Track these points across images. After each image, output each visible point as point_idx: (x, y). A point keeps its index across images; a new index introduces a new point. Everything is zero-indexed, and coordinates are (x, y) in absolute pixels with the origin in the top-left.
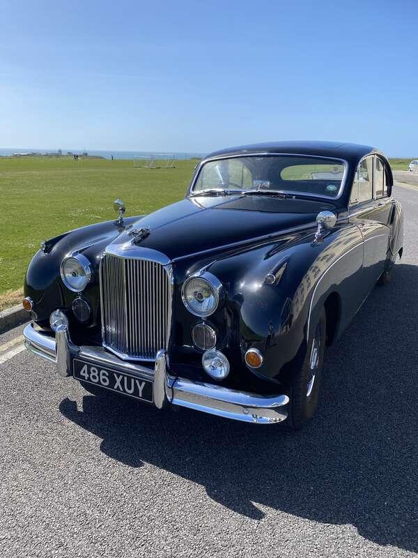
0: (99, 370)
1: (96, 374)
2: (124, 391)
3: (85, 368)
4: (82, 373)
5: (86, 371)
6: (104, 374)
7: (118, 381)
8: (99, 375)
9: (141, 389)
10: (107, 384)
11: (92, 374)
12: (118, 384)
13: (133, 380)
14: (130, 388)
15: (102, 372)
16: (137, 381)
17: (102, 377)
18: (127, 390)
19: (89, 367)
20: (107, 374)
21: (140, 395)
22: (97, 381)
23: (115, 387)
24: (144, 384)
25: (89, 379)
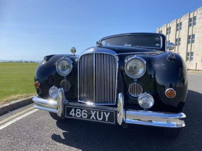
0: (82, 110)
1: (79, 113)
2: (97, 119)
3: (73, 110)
4: (71, 114)
5: (73, 112)
6: (84, 112)
7: (93, 114)
8: (81, 113)
9: (107, 116)
10: (86, 117)
11: (77, 113)
12: (93, 116)
13: (102, 113)
14: (100, 117)
15: (83, 111)
16: (105, 113)
17: (83, 114)
18: (98, 119)
19: (75, 109)
20: (86, 112)
21: (107, 120)
22: (80, 116)
23: (91, 118)
24: (109, 113)
25: (75, 116)
